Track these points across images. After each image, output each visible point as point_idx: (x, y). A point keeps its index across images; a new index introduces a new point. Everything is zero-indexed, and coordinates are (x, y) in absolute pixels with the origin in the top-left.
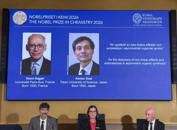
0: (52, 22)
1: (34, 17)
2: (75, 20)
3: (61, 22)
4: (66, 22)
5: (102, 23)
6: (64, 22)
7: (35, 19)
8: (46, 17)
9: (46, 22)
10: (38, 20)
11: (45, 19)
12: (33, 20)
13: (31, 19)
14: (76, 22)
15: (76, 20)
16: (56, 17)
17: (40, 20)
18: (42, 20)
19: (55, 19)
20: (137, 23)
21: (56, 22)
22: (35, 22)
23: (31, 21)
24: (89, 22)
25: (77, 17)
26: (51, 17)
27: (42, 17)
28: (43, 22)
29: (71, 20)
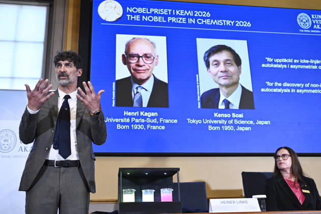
0: (166, 19)
1: (135, 10)
2: (204, 18)
3: (182, 21)
4: (191, 21)
5: (249, 24)
6: (187, 21)
7: (137, 14)
8: (156, 11)
9: (155, 19)
10: (141, 15)
11: (153, 14)
12: (133, 14)
13: (129, 13)
14: (207, 22)
15: (207, 18)
16: (172, 12)
17: (145, 15)
18: (148, 15)
19: (172, 16)
20: (305, 28)
21: (174, 19)
22: (137, 18)
23: (130, 17)
24: (228, 22)
25: (208, 15)
26: (165, 12)
27: (149, 11)
28: (151, 19)
29: (199, 17)
